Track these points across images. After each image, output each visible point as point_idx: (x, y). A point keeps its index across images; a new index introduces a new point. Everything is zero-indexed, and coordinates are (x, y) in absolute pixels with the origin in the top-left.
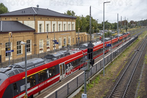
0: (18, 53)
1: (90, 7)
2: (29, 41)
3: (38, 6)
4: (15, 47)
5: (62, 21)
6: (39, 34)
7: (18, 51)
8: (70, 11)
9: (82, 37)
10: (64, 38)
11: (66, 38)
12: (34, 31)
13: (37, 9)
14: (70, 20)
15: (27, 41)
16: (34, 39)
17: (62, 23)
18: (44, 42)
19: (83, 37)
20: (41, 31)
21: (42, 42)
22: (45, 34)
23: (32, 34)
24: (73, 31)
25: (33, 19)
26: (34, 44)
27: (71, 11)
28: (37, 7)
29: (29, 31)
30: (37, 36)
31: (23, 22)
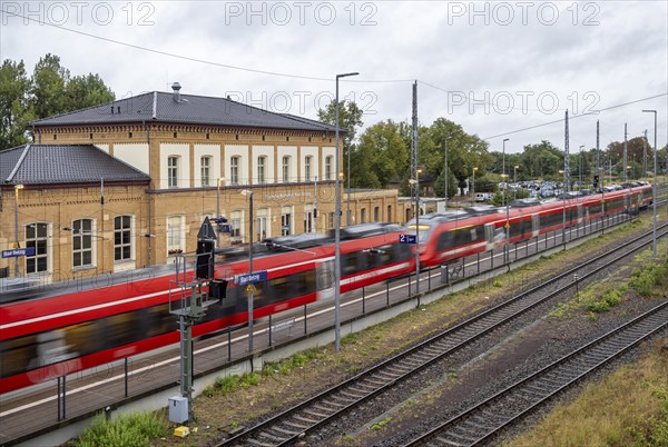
0: (77, 263)
1: (415, 87)
2: (127, 219)
3: (176, 88)
4: (63, 240)
5: (275, 145)
6: (163, 195)
7: (77, 256)
8: (342, 104)
9: (377, 209)
10: (285, 211)
11: (292, 211)
12: (145, 182)
13: (175, 98)
14: (314, 139)
15: (117, 219)
16: (145, 211)
17: (276, 150)
18: (187, 223)
19: (380, 210)
20: (175, 184)
21: (179, 226)
22: (194, 193)
23: (137, 192)
24: (330, 183)
25: (145, 138)
26: (144, 231)
27: (346, 104)
28: (172, 91)
29: (125, 183)
30: (158, 202)
31: (111, 149)
